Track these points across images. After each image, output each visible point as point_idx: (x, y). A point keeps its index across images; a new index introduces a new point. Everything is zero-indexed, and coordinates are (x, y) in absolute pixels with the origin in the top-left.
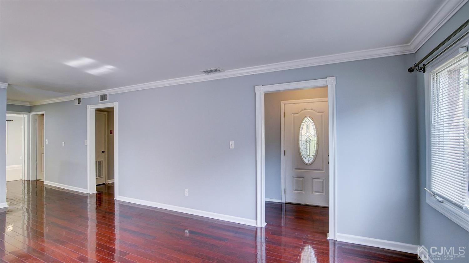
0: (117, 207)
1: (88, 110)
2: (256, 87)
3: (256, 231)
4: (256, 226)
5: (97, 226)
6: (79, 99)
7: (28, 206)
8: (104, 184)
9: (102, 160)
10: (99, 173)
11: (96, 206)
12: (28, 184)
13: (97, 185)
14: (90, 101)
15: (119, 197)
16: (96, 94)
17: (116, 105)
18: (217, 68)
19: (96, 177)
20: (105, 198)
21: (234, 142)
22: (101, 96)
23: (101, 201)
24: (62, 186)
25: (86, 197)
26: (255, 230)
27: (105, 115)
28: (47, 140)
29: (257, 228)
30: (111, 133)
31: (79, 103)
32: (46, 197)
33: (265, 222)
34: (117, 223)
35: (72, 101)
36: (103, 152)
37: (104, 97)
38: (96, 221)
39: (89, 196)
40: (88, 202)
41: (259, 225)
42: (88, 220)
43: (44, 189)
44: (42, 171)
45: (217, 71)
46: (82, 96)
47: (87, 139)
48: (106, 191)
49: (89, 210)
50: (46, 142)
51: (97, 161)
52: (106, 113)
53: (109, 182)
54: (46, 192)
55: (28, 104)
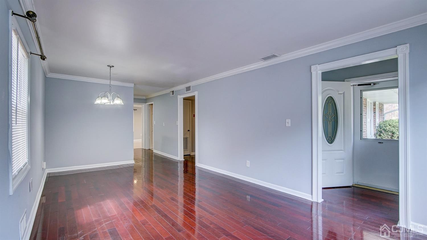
0: (197, 171)
1: (178, 99)
2: (312, 66)
3: (312, 206)
4: (312, 200)
5: (184, 182)
6: (173, 91)
7: (145, 165)
8: (190, 155)
9: (188, 136)
10: (185, 147)
11: (183, 169)
12: (145, 151)
13: (184, 155)
14: (179, 92)
15: (198, 164)
16: (183, 87)
17: (196, 94)
18: (273, 54)
19: (184, 149)
20: (189, 164)
21: (290, 120)
22: (186, 88)
23: (187, 166)
24: (164, 154)
25: (178, 163)
26: (311, 204)
27: (190, 102)
28: (155, 122)
29: (312, 203)
30: (194, 117)
31: (173, 94)
32: (155, 160)
33: (322, 199)
34: (197, 182)
35: (168, 94)
36: (189, 131)
37: (188, 89)
38: (183, 178)
39: (179, 162)
40: (179, 166)
41: (314, 200)
42: (178, 177)
43: (153, 155)
44: (152, 143)
45: (274, 56)
46: (174, 89)
47: (178, 121)
48: (191, 160)
49: (179, 171)
50: (154, 123)
51: (185, 137)
52: (191, 101)
53: (192, 154)
54: (154, 157)
55: (144, 98)
